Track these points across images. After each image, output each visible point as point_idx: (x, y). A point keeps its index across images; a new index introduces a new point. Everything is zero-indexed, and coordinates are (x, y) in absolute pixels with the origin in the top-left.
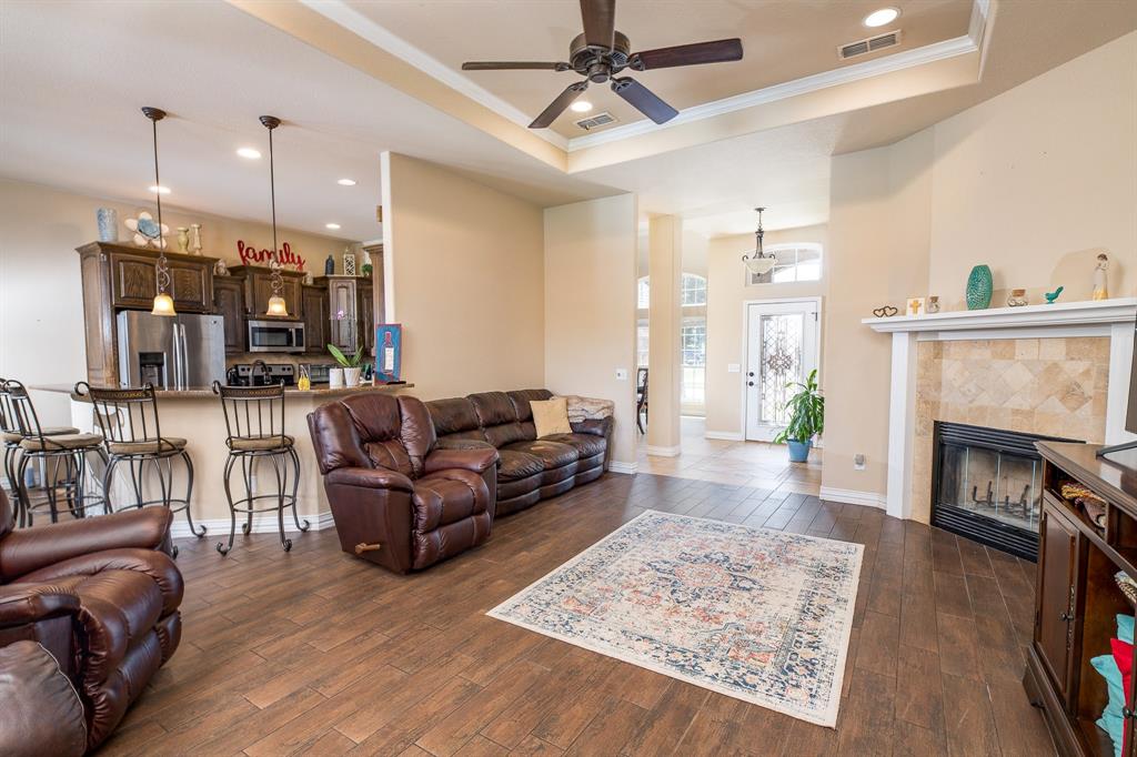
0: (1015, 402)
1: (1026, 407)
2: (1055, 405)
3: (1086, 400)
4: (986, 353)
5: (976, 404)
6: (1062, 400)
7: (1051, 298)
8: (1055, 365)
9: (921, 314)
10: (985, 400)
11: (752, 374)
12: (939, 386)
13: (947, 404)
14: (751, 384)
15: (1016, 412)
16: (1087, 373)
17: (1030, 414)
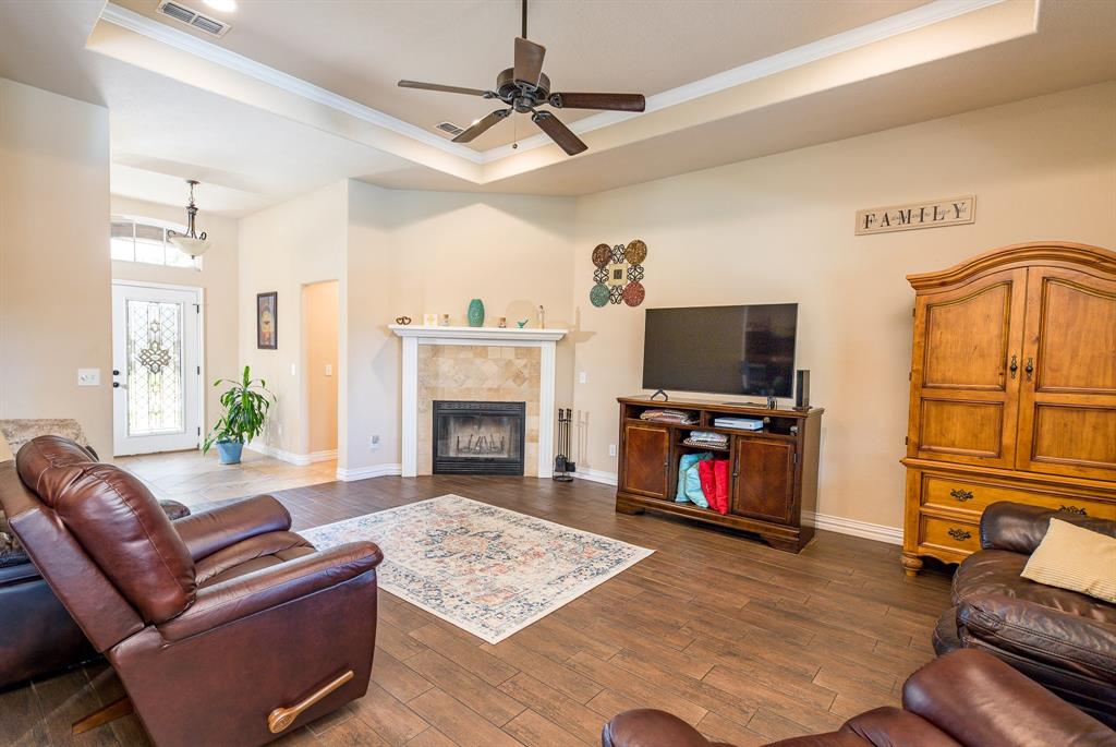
0: (489, 384)
1: (495, 387)
2: (511, 384)
3: (526, 380)
4: (471, 355)
5: (464, 386)
6: (514, 381)
7: (522, 325)
8: (510, 361)
9: (434, 326)
10: (470, 384)
11: (116, 373)
12: (436, 376)
13: (443, 389)
14: (116, 385)
15: (490, 389)
16: (525, 366)
17: (497, 390)
